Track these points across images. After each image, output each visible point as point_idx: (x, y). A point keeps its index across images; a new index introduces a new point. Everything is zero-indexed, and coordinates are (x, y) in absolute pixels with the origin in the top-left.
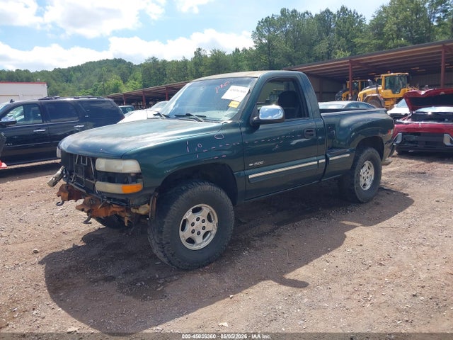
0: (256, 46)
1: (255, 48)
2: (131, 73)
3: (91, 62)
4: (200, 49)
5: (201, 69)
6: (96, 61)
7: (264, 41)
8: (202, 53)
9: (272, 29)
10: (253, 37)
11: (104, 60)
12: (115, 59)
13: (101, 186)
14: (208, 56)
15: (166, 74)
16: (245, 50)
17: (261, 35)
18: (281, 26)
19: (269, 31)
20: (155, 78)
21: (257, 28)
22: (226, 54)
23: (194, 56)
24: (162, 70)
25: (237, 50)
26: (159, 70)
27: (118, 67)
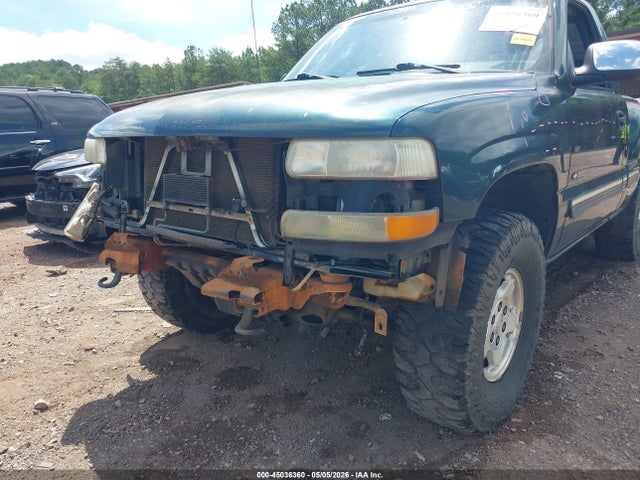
0: (279, 45)
1: (276, 49)
2: (80, 82)
3: (12, 65)
4: (192, 47)
5: (196, 77)
6: (21, 62)
7: (290, 38)
8: (196, 54)
9: (300, 22)
10: (274, 31)
11: (34, 62)
12: (53, 61)
13: (298, 223)
14: (207, 58)
15: (138, 84)
16: (262, 50)
17: (286, 30)
18: (314, 17)
19: (297, 23)
20: (121, 89)
21: (280, 19)
22: (233, 56)
23: (183, 57)
24: (131, 78)
25: (249, 51)
26: (127, 77)
27: (58, 72)
